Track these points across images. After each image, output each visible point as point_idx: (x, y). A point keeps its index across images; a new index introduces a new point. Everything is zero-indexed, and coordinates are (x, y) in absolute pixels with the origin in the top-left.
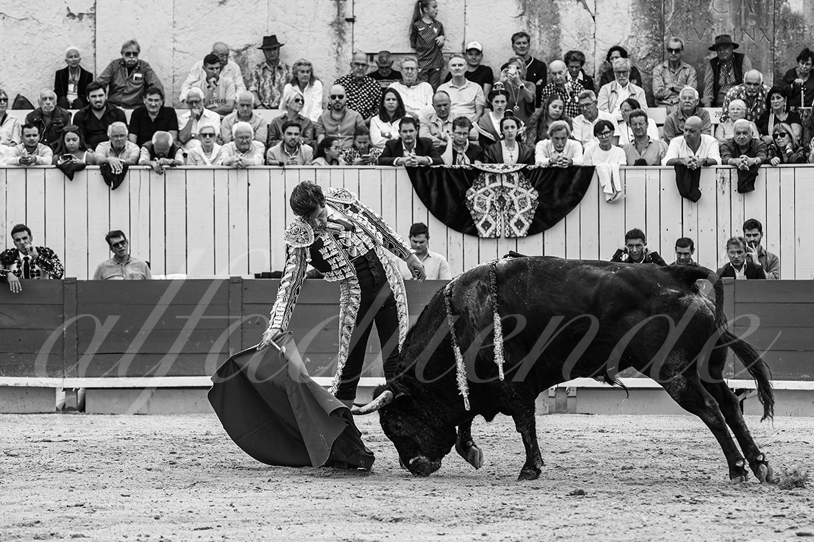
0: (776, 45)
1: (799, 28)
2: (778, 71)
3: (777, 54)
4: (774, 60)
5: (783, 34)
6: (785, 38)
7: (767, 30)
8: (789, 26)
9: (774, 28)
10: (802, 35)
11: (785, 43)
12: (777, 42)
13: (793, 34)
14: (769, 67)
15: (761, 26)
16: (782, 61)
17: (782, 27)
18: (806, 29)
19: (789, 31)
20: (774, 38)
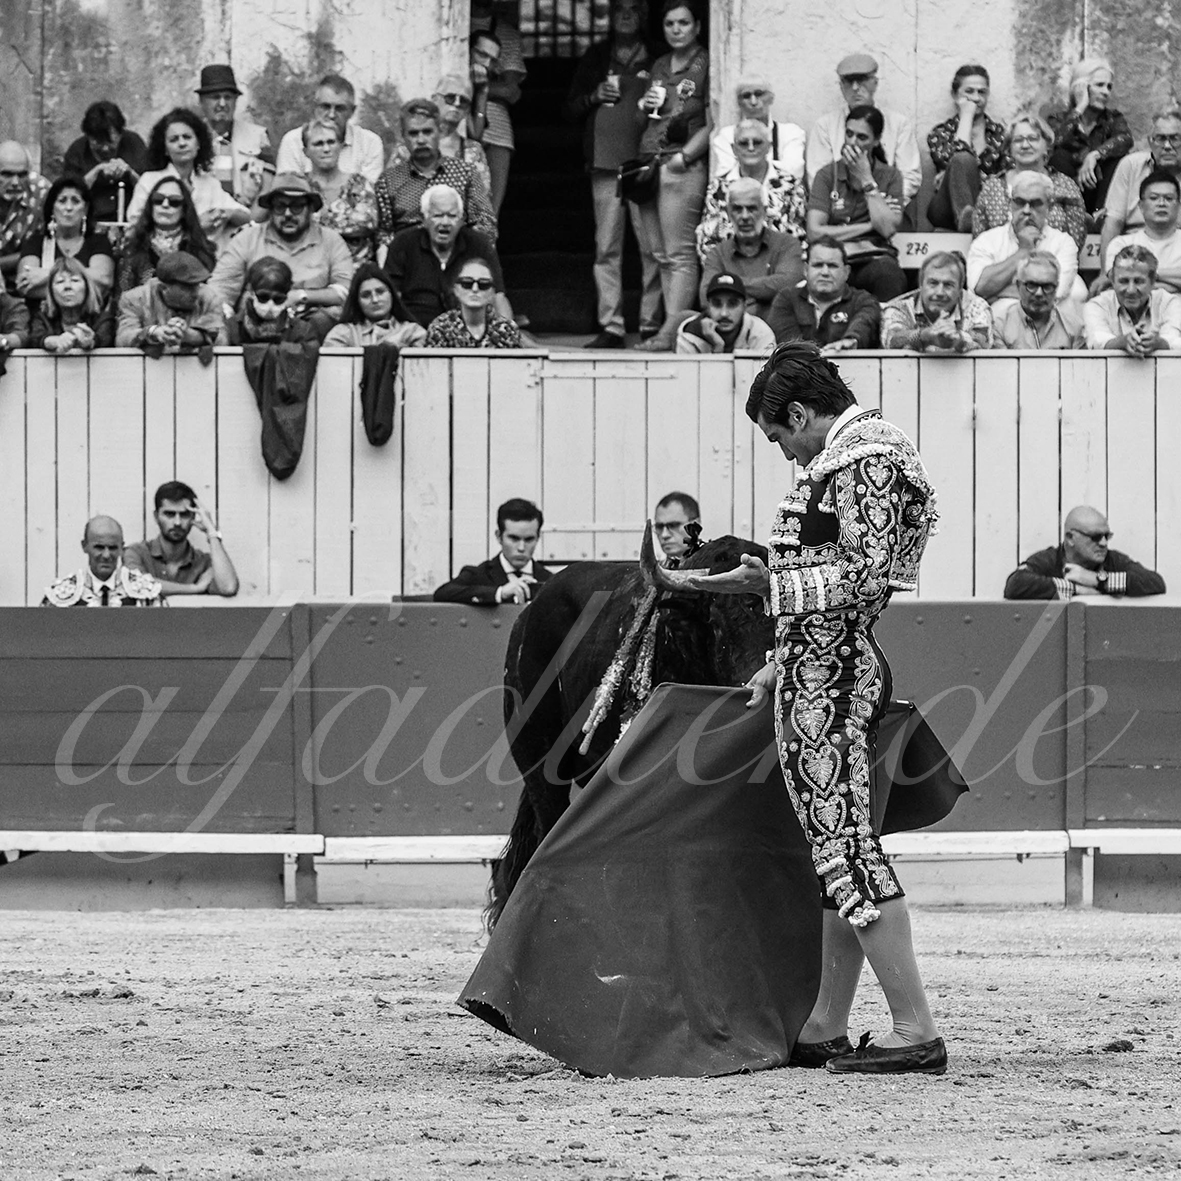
0: (46, 82)
1: (97, 46)
2: (50, 141)
3: (51, 103)
4: (42, 117)
5: (61, 59)
6: (66, 66)
7: (27, 49)
8: (76, 41)
9: (43, 46)
10: (105, 61)
11: (67, 79)
12: (48, 75)
13: (84, 60)
14: (31, 130)
15: (13, 41)
16: (58, 120)
17: (59, 43)
18: (112, 49)
19: (77, 53)
20: (42, 68)
